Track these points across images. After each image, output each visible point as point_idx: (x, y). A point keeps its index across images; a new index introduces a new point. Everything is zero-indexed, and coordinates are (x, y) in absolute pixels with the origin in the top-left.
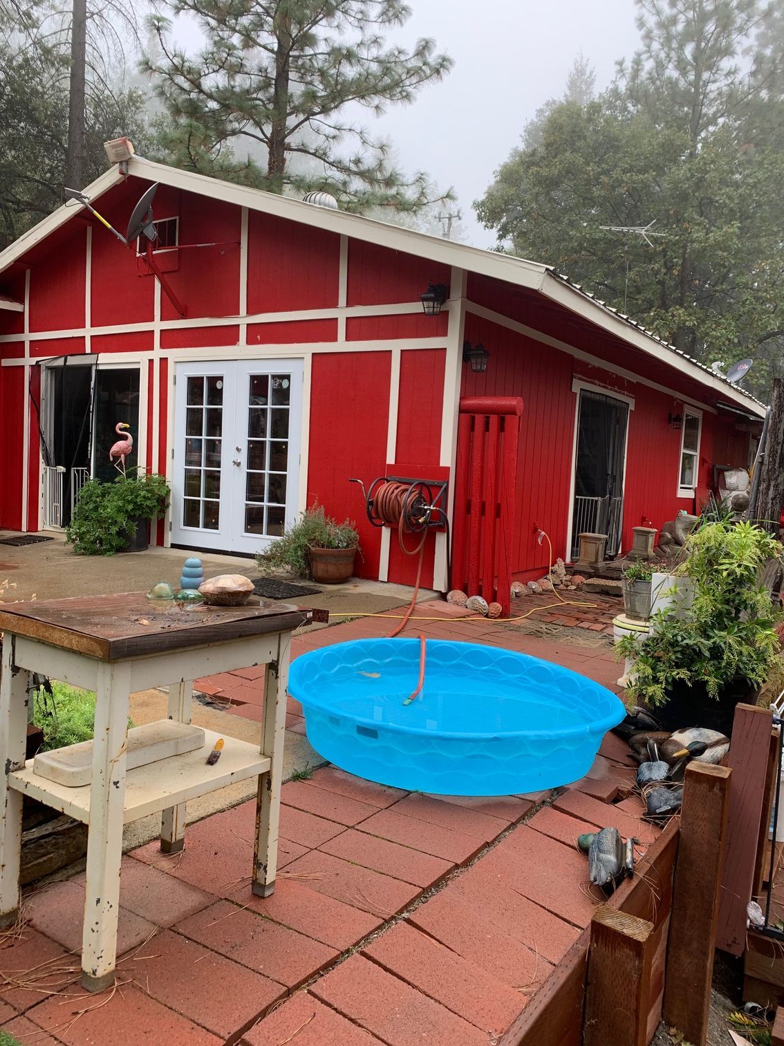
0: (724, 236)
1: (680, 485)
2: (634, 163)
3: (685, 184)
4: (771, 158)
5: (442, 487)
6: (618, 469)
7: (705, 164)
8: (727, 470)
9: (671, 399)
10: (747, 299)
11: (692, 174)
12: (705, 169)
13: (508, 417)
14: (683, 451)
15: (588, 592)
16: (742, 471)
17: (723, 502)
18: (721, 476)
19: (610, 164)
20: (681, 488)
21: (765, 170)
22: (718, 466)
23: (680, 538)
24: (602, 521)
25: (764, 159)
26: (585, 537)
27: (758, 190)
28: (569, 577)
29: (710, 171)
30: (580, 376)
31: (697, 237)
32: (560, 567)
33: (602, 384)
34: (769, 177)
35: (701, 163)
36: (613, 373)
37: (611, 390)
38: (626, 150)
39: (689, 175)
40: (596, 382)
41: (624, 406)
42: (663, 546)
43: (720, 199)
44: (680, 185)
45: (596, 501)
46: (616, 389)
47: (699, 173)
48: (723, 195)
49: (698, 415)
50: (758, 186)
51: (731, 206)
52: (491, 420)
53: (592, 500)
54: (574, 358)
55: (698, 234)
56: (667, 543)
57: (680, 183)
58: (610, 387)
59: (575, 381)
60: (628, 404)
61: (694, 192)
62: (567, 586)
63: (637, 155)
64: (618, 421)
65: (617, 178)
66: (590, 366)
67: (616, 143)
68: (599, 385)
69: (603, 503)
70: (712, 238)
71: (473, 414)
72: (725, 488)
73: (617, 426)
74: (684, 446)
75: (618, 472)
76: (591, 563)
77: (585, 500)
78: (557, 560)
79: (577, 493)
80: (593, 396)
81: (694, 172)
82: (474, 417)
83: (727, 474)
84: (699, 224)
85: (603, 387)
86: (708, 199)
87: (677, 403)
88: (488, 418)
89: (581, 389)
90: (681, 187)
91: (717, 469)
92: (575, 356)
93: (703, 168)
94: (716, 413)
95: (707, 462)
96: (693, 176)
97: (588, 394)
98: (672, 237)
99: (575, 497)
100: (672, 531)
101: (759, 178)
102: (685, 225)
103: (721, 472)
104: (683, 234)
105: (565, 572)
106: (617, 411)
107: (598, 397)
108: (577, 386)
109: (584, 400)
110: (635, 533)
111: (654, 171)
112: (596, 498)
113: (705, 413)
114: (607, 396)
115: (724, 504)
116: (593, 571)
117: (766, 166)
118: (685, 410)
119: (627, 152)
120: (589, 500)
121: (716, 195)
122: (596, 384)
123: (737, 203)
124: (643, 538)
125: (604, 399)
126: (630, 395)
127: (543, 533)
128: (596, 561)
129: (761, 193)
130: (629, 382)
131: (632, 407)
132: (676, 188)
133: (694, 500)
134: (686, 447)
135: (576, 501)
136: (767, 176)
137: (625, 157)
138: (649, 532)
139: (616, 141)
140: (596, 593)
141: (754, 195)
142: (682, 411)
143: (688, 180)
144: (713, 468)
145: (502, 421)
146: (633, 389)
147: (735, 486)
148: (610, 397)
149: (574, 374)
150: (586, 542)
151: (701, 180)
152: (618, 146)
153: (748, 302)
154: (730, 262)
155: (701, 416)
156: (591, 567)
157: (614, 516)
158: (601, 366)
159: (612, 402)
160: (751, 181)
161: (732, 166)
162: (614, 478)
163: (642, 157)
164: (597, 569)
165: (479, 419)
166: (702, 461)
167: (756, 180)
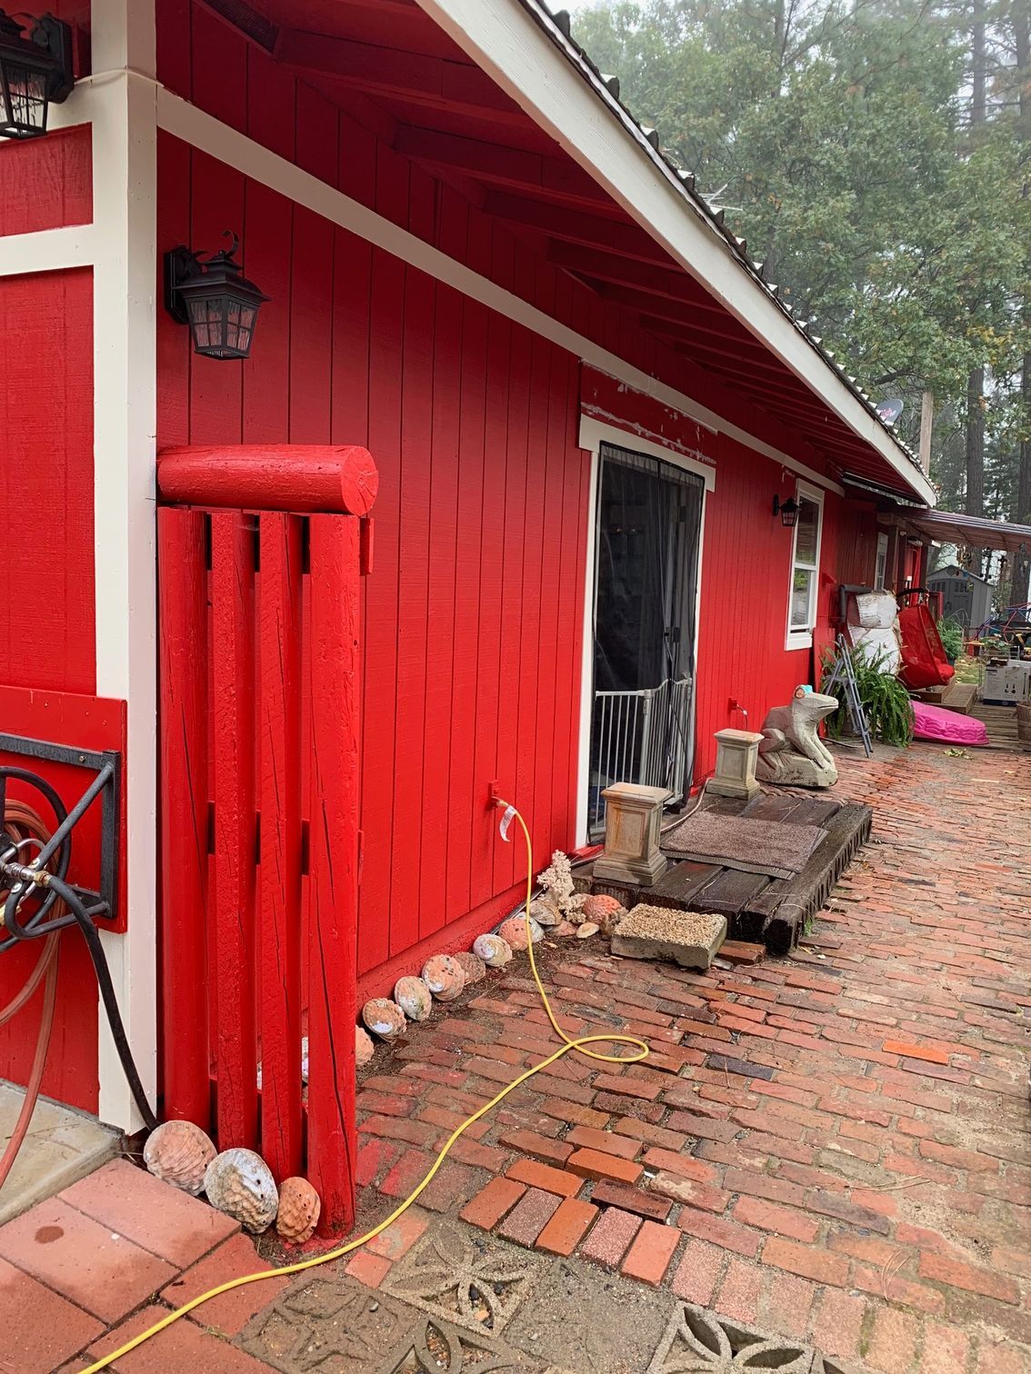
0: (830, 214)
1: (791, 627)
2: (690, 100)
3: (771, 131)
4: (894, 98)
5: (99, 771)
6: (685, 615)
7: (800, 99)
8: (861, 594)
9: (777, 466)
10: (863, 318)
11: (780, 115)
12: (801, 107)
13: (316, 519)
14: (796, 565)
15: (625, 958)
16: (885, 594)
17: (858, 651)
18: (851, 605)
19: (655, 102)
20: (792, 632)
21: (886, 117)
22: (847, 587)
23: (801, 737)
24: (653, 742)
25: (884, 101)
26: (618, 799)
27: (877, 148)
28: (581, 898)
29: (807, 111)
30: (597, 410)
31: (788, 216)
32: (559, 876)
33: (649, 433)
34: (894, 127)
35: (795, 98)
36: (672, 411)
37: (669, 446)
38: (678, 79)
39: (775, 116)
40: (636, 426)
41: (694, 481)
42: (770, 756)
43: (822, 159)
44: (762, 133)
45: (642, 699)
46: (679, 445)
47: (792, 113)
48: (826, 153)
49: (818, 498)
50: (878, 140)
51: (838, 171)
52: (262, 528)
53: (633, 698)
54: (581, 363)
55: (791, 211)
56: (777, 750)
57: (763, 129)
58: (666, 441)
59: (586, 423)
60: (703, 479)
61: (784, 143)
62: (577, 925)
63: (695, 88)
64: (683, 513)
65: (666, 122)
66: (620, 389)
67: (664, 70)
68: (643, 435)
69: (656, 699)
70: (812, 218)
71: (203, 509)
72: (857, 624)
73: (682, 524)
74: (797, 556)
75: (685, 620)
76: (633, 860)
77: (617, 698)
78: (554, 857)
79: (599, 683)
80: (629, 459)
81: (783, 112)
82: (208, 519)
83: (860, 599)
84: (791, 196)
85: (651, 439)
86: (801, 161)
87: (786, 475)
88: (255, 521)
89: (602, 443)
90: (765, 136)
91: (846, 592)
92: (584, 360)
93: (797, 106)
94: (843, 495)
95: (831, 581)
96: (782, 117)
97: (619, 456)
98: (751, 216)
99: (594, 694)
100: (786, 727)
101: (879, 128)
102: (771, 198)
103: (852, 596)
104: (768, 213)
105: (570, 886)
106: (679, 492)
107: (639, 463)
108: (593, 434)
109: (608, 468)
110: (720, 746)
111: (722, 112)
112: (640, 693)
113: (829, 495)
114: (660, 461)
115: (859, 655)
116: (637, 881)
117: (888, 111)
118: (800, 489)
119: (679, 83)
120: (625, 698)
121: (815, 154)
122: (635, 432)
123: (848, 167)
124: (737, 755)
125: (653, 467)
126: (707, 459)
127: (511, 811)
128: (644, 857)
129: (882, 152)
130: (704, 430)
131: (710, 485)
132: (757, 138)
133: (812, 650)
134: (799, 558)
135: (597, 703)
136: (889, 125)
137: (676, 90)
138: (748, 744)
139: (663, 67)
140: (645, 960)
141: (871, 155)
142: (794, 491)
143: (775, 125)
144: (840, 590)
145: (301, 536)
146: (713, 446)
147: (874, 621)
148: (668, 463)
149: (582, 404)
150: (619, 809)
151: (794, 125)
152: (666, 75)
153: (864, 321)
154: (839, 259)
155: (822, 500)
156: (632, 870)
157: (678, 719)
158: (646, 391)
159: (672, 474)
160: (867, 132)
161: (837, 109)
162: (676, 636)
163: (703, 91)
164: (645, 878)
165: (227, 524)
166: (824, 579)
167: (874, 131)
